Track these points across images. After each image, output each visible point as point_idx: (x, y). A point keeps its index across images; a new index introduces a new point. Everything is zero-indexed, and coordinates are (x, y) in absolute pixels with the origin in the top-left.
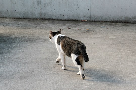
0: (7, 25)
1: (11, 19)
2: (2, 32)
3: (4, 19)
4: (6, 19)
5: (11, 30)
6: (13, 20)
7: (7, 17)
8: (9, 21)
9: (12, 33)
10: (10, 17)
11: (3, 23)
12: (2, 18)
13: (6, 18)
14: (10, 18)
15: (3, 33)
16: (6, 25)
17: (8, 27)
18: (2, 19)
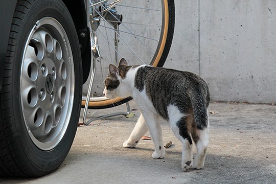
0: (250, 128)
1: (265, 106)
2: (231, 153)
3: (240, 105)
4: (246, 105)
5: (265, 146)
6: (270, 110)
7: (249, 101)
8: (258, 114)
9: (268, 155)
10: (260, 99)
11: (238, 121)
12: (231, 102)
13: (248, 103)
14: (260, 103)
15: (235, 155)
16: (248, 128)
17: (252, 133)
18: (232, 106)
